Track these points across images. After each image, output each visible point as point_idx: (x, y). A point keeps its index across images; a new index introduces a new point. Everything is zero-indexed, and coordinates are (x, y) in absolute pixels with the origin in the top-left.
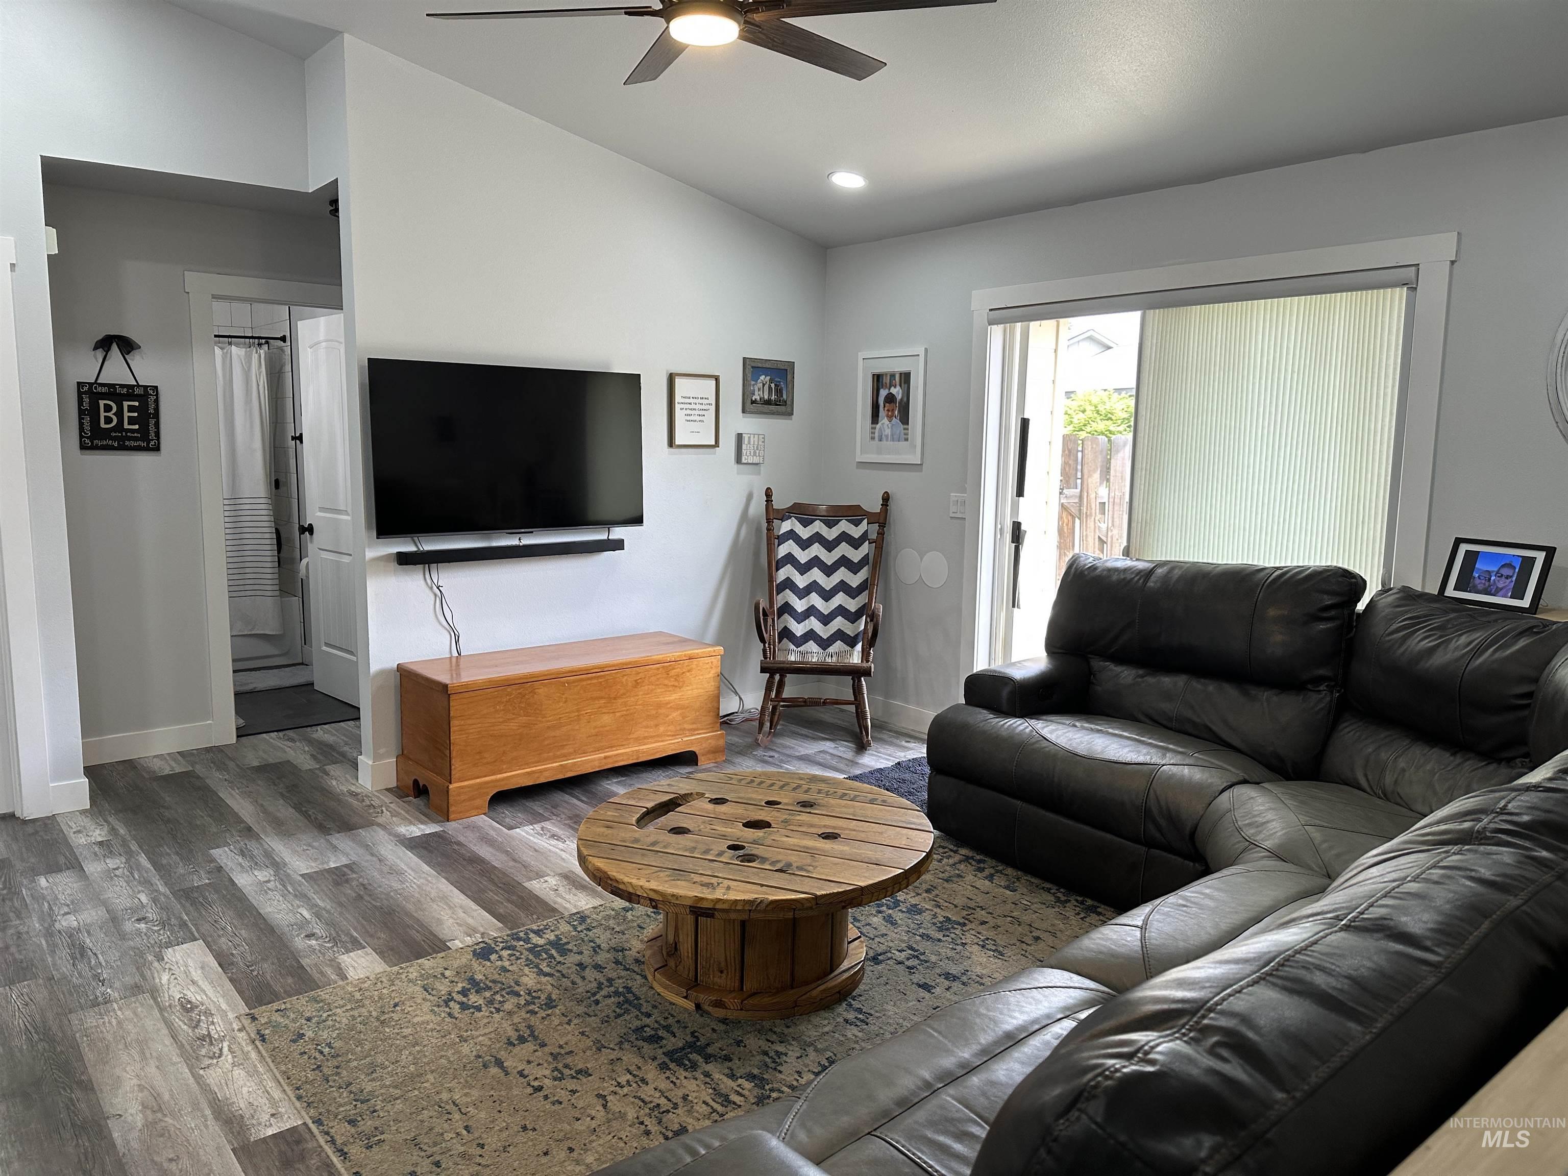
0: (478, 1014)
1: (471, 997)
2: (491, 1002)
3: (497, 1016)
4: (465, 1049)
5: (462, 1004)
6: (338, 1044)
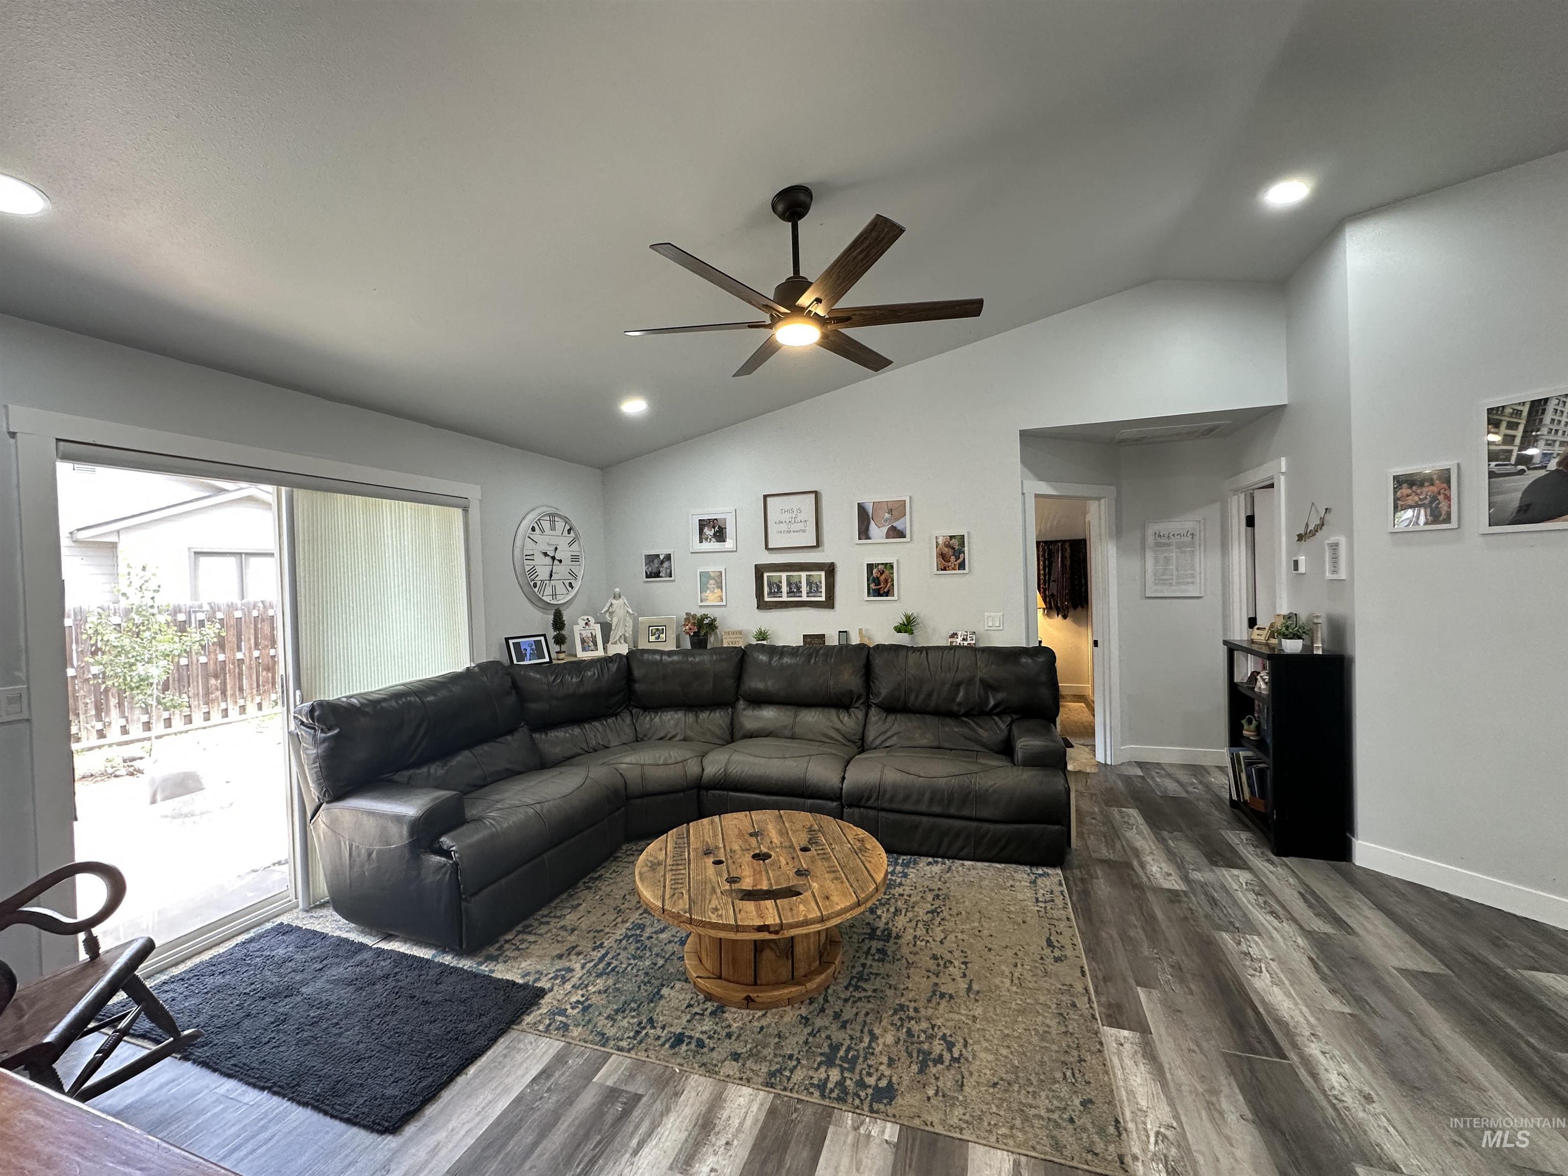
0: (948, 1032)
1: (938, 1052)
2: (931, 1037)
3: (939, 1022)
4: (978, 1012)
5: (950, 1050)
6: (1058, 1075)
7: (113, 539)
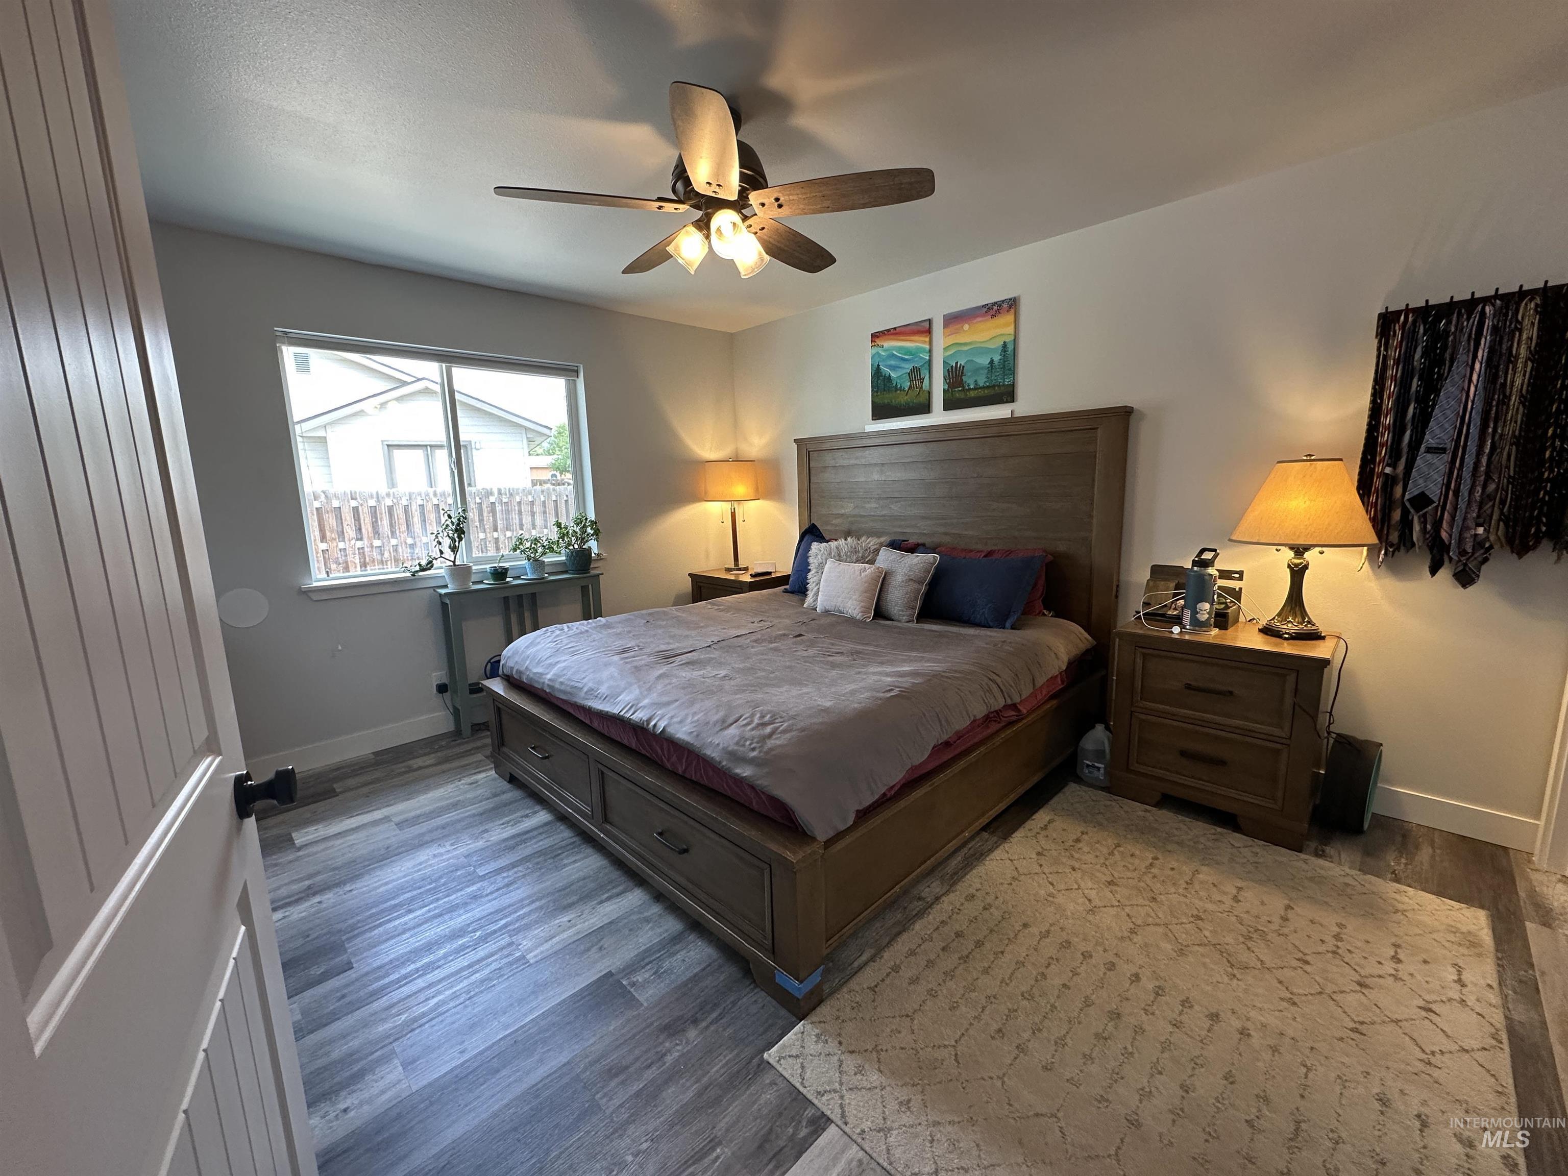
7: (321, 433)
